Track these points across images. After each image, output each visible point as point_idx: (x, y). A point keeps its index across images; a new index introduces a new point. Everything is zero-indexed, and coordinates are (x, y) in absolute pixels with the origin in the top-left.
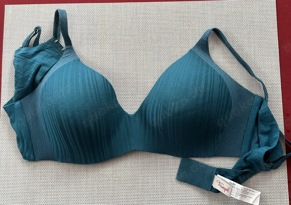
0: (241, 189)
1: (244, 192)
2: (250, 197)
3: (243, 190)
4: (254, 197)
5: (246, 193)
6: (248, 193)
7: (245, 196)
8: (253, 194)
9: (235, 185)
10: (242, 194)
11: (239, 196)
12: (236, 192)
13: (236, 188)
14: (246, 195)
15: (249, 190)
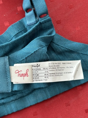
0: (49, 66)
1: (55, 68)
2: (69, 73)
3: (52, 67)
4: (73, 70)
5: (60, 69)
6: (62, 69)
7: (59, 74)
8: (71, 67)
9: (39, 66)
10: (53, 72)
11: (49, 77)
12: (43, 75)
13: (42, 69)
14: (61, 72)
15: (63, 63)
